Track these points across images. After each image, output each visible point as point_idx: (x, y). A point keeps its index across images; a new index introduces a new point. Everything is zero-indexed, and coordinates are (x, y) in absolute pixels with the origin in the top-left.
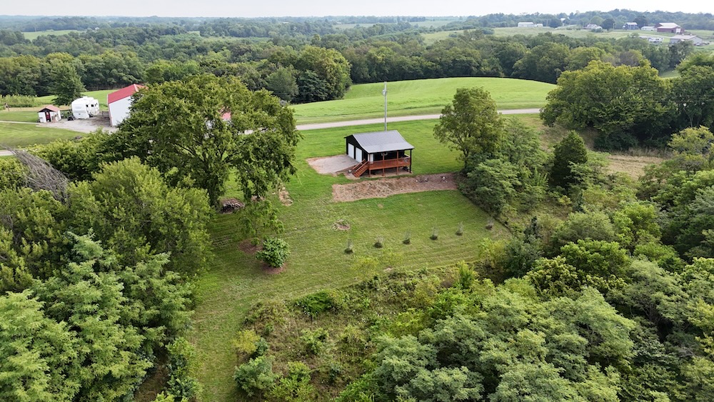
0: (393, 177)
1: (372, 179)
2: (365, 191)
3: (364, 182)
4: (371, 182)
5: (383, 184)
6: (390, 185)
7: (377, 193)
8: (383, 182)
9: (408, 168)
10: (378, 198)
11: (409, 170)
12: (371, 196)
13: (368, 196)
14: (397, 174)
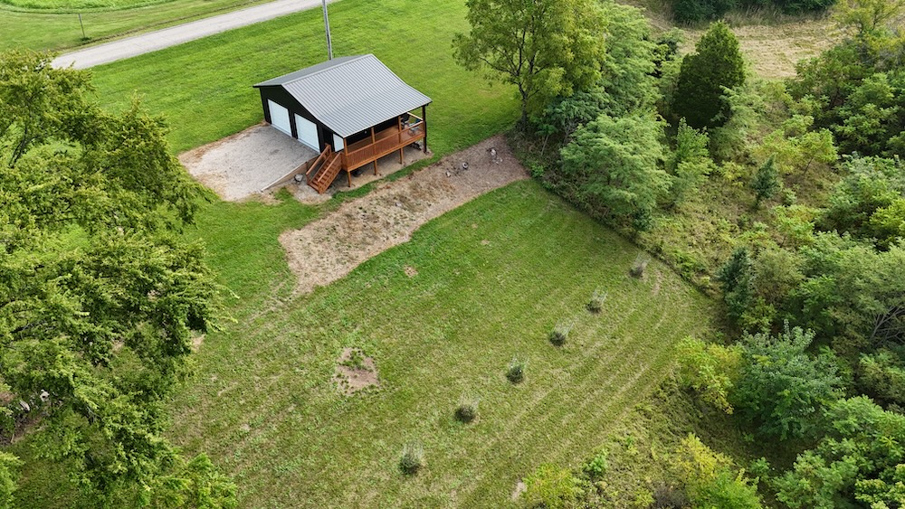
0: (398, 174)
1: (361, 192)
2: (359, 235)
3: (345, 207)
4: (360, 201)
5: (388, 202)
6: (403, 199)
7: (384, 232)
8: (384, 193)
9: (420, 142)
10: (393, 245)
11: (422, 147)
12: (376, 244)
13: (370, 247)
14: (401, 163)
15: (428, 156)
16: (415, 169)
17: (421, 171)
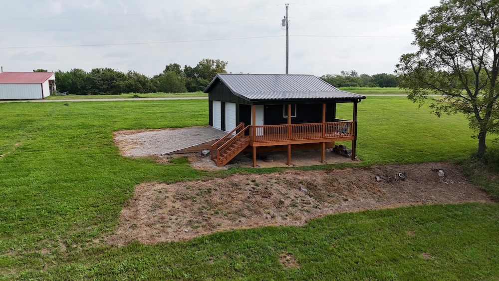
0: (314, 168)
1: (260, 172)
3: (236, 179)
4: (257, 177)
6: (311, 186)
9: (349, 149)
10: (277, 225)
11: (350, 155)
12: (254, 218)
13: (243, 219)
14: (322, 162)
16: (337, 168)
17: (344, 170)
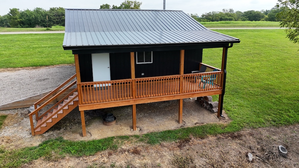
9: (215, 102)
11: (215, 110)
14: (178, 122)
15: (221, 122)
16: (195, 136)
17: (204, 141)
